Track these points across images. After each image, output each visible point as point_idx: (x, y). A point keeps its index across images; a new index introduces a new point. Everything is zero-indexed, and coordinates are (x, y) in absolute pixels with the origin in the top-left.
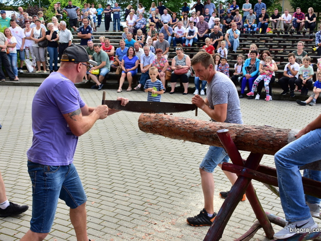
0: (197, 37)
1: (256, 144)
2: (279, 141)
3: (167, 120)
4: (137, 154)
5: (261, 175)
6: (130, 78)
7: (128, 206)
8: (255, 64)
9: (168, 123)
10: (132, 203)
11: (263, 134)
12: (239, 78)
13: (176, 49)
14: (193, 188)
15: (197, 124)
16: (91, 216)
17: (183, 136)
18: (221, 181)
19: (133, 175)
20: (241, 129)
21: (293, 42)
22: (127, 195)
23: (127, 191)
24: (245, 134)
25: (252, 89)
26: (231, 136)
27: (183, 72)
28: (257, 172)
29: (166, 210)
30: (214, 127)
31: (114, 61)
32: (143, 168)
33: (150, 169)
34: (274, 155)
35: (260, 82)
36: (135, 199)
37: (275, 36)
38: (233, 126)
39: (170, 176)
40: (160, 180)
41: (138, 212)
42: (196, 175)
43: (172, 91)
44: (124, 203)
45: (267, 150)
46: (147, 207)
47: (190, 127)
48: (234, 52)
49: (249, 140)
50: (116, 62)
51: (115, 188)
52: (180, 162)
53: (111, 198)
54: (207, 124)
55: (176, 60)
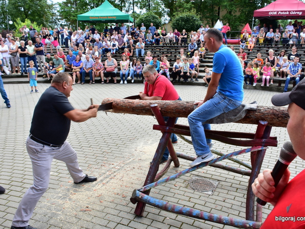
0: (118, 48)
1: (174, 112)
2: (189, 109)
4: (92, 123)
5: (178, 130)
6: (79, 75)
7: (93, 155)
8: (156, 63)
10: (95, 153)
11: (178, 105)
14: (131, 141)
15: (134, 102)
18: (147, 135)
19: (92, 136)
20: (164, 103)
21: (176, 50)
22: (91, 149)
23: (91, 146)
24: (167, 106)
28: (175, 128)
29: (118, 155)
30: (145, 103)
32: (98, 131)
33: (102, 132)
36: (97, 151)
37: (165, 47)
39: (116, 135)
40: (110, 138)
41: (100, 158)
43: (108, 82)
44: (90, 154)
45: (181, 115)
46: (106, 155)
47: (129, 105)
48: (142, 57)
49: (170, 110)
51: (82, 145)
52: (120, 126)
53: (81, 151)
54: (141, 102)
55: (107, 62)
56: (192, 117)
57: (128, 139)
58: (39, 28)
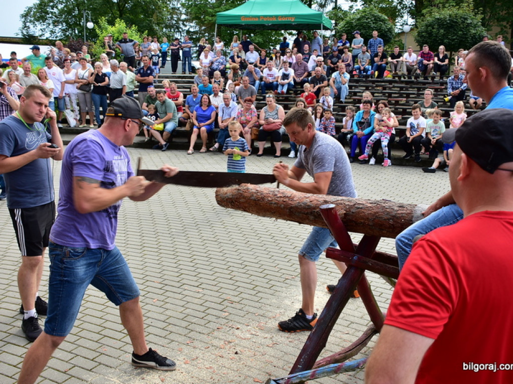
1: (371, 224)
2: (401, 221)
3: (254, 191)
4: (214, 236)
5: (378, 265)
6: (204, 135)
7: (201, 305)
8: (369, 118)
9: (255, 195)
10: (207, 301)
11: (381, 210)
12: (349, 136)
13: (267, 97)
14: (287, 281)
15: (293, 197)
16: (153, 319)
17: (275, 213)
18: (324, 272)
19: (208, 263)
20: (352, 204)
22: (200, 290)
23: (200, 285)
24: (356, 210)
25: (366, 151)
26: (338, 213)
27: (274, 128)
28: (372, 260)
29: (252, 310)
30: (316, 201)
31: (184, 113)
32: (221, 254)
33: (231, 256)
34: (395, 238)
35: (376, 142)
36: (211, 296)
37: (396, 82)
38: (341, 200)
39: (258, 266)
40: (244, 271)
41: (215, 312)
42: (292, 264)
43: (260, 152)
44: (196, 301)
45: (386, 232)
46: (227, 306)
47: (284, 201)
48: (341, 102)
49: (363, 218)
50: (185, 114)
51: (184, 281)
52: (270, 246)
53: (179, 294)
54: (307, 198)
55: (265, 112)
56: (403, 242)
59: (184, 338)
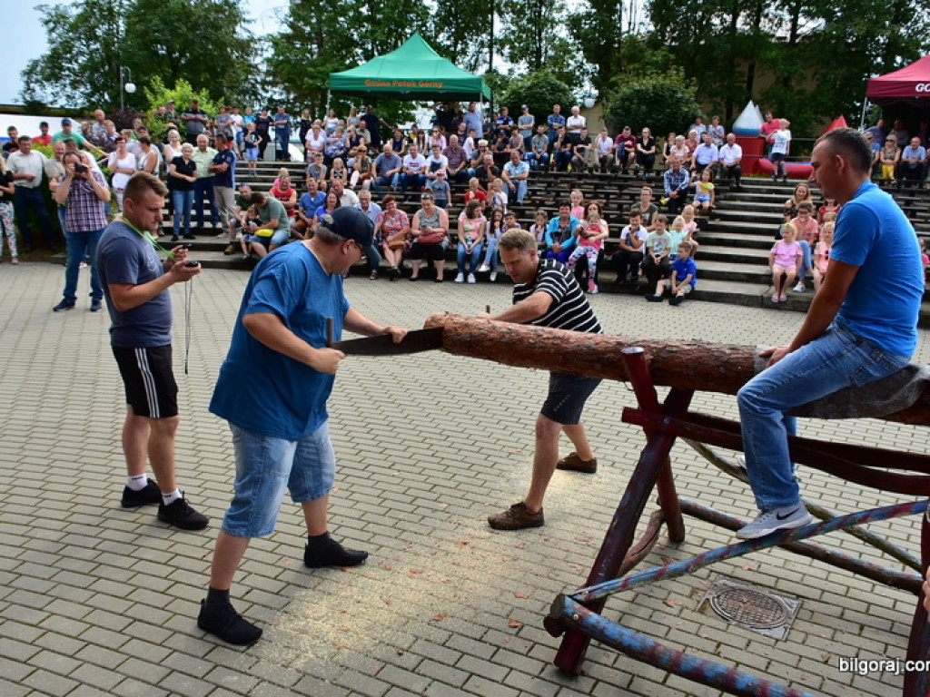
2: (737, 368)
3: (505, 330)
4: (387, 395)
7: (403, 494)
9: (507, 336)
10: (410, 488)
11: (705, 354)
13: (423, 196)
15: (570, 339)
16: (342, 516)
17: (539, 361)
19: (393, 434)
20: (660, 346)
21: (621, 187)
23: (393, 465)
24: (669, 355)
26: (646, 360)
27: (434, 241)
28: (688, 422)
30: (603, 343)
31: (298, 218)
32: (407, 421)
33: (422, 423)
35: (580, 258)
36: (413, 480)
37: (586, 176)
38: (643, 341)
41: (426, 503)
43: (414, 276)
48: (519, 204)
49: (678, 366)
50: (300, 222)
51: (368, 461)
53: (367, 479)
54: (589, 339)
55: (420, 218)
56: (750, 396)
57: (501, 450)
58: (214, 106)
59: (395, 541)
